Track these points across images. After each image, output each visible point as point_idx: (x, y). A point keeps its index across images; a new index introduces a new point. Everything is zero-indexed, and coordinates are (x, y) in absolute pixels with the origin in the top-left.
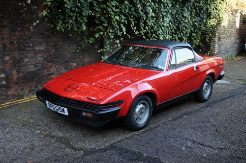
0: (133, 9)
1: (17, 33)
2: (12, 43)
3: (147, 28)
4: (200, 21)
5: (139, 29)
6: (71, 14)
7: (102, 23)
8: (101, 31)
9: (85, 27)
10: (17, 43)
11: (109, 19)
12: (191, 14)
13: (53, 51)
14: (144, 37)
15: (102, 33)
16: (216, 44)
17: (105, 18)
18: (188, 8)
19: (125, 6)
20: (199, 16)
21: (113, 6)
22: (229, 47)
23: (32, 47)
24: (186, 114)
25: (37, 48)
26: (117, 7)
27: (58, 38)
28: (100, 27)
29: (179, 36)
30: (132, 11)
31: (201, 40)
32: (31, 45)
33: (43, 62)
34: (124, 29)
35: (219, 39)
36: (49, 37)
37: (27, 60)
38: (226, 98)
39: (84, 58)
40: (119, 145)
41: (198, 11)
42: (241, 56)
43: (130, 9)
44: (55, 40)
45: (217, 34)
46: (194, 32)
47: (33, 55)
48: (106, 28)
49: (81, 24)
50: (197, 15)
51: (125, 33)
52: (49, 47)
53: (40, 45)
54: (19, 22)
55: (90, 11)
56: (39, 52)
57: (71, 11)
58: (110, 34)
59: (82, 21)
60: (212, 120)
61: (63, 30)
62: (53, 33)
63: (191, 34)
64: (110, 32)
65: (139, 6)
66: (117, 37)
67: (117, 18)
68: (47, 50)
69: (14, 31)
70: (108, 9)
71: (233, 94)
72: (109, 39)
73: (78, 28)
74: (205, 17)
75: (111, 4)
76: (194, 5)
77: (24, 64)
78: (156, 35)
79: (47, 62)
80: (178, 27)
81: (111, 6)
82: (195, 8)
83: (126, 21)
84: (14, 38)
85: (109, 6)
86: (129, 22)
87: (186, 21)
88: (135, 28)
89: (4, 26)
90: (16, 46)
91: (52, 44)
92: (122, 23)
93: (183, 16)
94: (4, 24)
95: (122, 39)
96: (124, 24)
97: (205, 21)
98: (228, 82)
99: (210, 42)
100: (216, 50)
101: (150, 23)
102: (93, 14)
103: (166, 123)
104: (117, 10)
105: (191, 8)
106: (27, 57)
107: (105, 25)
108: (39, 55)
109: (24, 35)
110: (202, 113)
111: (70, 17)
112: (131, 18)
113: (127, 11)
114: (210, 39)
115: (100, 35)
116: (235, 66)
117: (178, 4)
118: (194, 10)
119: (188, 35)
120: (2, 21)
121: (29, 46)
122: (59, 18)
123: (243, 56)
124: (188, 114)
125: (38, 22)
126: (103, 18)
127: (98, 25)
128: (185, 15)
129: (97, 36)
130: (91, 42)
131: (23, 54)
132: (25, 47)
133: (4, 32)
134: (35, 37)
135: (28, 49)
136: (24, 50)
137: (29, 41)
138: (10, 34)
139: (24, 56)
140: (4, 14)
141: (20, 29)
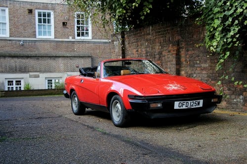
1: (190, 53)
2: (186, 60)
23: (199, 64)
25: (203, 65)
32: (198, 62)
33: (207, 79)
47: (199, 72)
52: (213, 65)
53: (205, 62)
54: (191, 42)
56: (205, 69)
68: (211, 68)
69: (188, 51)
79: (210, 80)
84: (188, 56)
89: (182, 48)
90: (188, 63)
91: (216, 61)
106: (195, 73)
108: (204, 72)
109: (194, 54)
131: (193, 70)
132: (194, 64)
133: (182, 52)
134: (201, 55)
135: (196, 65)
136: (193, 66)
137: (197, 58)
138: (185, 53)
139: (193, 72)
140: (183, 39)
141: (191, 49)
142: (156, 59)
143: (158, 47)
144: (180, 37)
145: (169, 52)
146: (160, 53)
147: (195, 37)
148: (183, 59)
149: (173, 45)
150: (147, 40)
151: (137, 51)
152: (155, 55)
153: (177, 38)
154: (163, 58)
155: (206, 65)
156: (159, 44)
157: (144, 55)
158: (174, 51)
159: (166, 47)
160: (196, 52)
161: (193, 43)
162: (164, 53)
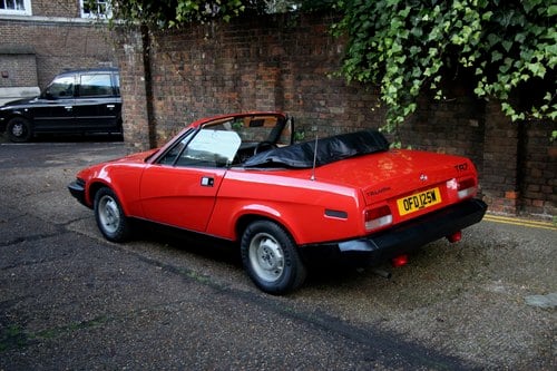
1: (304, 83)
2: (295, 98)
10: (303, 99)
13: (360, 118)
23: (324, 107)
25: (332, 110)
32: (323, 103)
37: (315, 128)
39: (434, 145)
47: (325, 121)
52: (354, 111)
53: (339, 104)
54: (307, 64)
56: (337, 117)
68: (351, 116)
69: (299, 79)
77: (310, 133)
84: (299, 90)
89: (288, 72)
90: (301, 102)
91: (360, 105)
106: (315, 124)
108: (336, 123)
109: (312, 86)
121: (319, 105)
131: (311, 117)
132: (314, 106)
133: (287, 81)
134: (329, 90)
135: (318, 109)
136: (312, 110)
137: (320, 96)
138: (294, 83)
139: (311, 122)
140: (289, 54)
141: (307, 76)
142: (227, 88)
143: (230, 65)
144: (281, 51)
145: (259, 77)
146: (236, 79)
147: (315, 53)
148: (288, 95)
149: (267, 65)
150: (205, 49)
151: (182, 68)
152: (223, 80)
153: (276, 51)
154: (244, 89)
155: (340, 111)
156: (234, 60)
157: (197, 78)
158: (270, 77)
159: (249, 66)
160: (318, 83)
161: (310, 66)
162: (245, 78)
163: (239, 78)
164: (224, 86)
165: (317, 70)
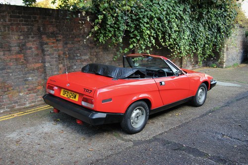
0: (160, 25)
1: (69, 46)
2: (64, 54)
3: (171, 40)
4: (212, 34)
5: (164, 41)
6: (111, 29)
7: (135, 36)
8: (134, 43)
9: (121, 40)
10: (68, 54)
11: (141, 33)
12: (205, 28)
13: (95, 59)
14: (169, 48)
15: (135, 45)
16: (225, 54)
17: (138, 32)
18: (202, 24)
19: (154, 22)
20: (211, 30)
21: (145, 22)
22: (235, 56)
24: (210, 112)
25: (83, 57)
26: (147, 23)
27: (100, 49)
28: (134, 40)
29: (196, 47)
30: (159, 26)
31: (213, 50)
32: (79, 55)
34: (154, 41)
35: (227, 49)
36: (93, 48)
37: (75, 67)
38: (241, 99)
40: (160, 137)
41: (210, 26)
42: (244, 63)
43: (158, 24)
44: (97, 50)
45: (225, 45)
46: (207, 44)
47: (80, 63)
48: (138, 41)
49: (118, 37)
50: (210, 29)
51: (154, 45)
52: (92, 56)
53: (85, 54)
54: (71, 36)
55: (126, 27)
56: (85, 60)
57: (111, 27)
58: (142, 45)
59: (119, 35)
60: (233, 117)
61: (104, 42)
62: (95, 45)
63: (204, 46)
64: (141, 43)
65: (165, 22)
66: (147, 48)
67: (148, 32)
68: (91, 59)
69: (66, 44)
70: (141, 25)
71: (246, 95)
72: (142, 49)
73: (116, 40)
74: (216, 31)
75: (143, 20)
76: (207, 21)
77: (73, 70)
78: (178, 46)
80: (195, 40)
81: (143, 22)
82: (208, 24)
83: (155, 35)
84: (66, 49)
85: (141, 23)
86: (158, 35)
87: (201, 34)
88: (162, 40)
89: (60, 40)
90: (68, 56)
91: (95, 54)
92: (152, 36)
93: (199, 30)
94: (59, 38)
95: (151, 49)
96: (153, 37)
97: (215, 34)
98: (239, 86)
99: (220, 51)
100: (225, 59)
101: (174, 36)
102: (128, 29)
103: (195, 119)
104: (148, 26)
105: (205, 24)
106: (75, 65)
107: (138, 38)
108: (84, 63)
109: (74, 47)
110: (224, 111)
111: (110, 31)
112: (159, 32)
113: (156, 26)
114: (220, 49)
115: (134, 46)
116: (241, 72)
117: (194, 20)
118: (207, 25)
119: (202, 46)
120: (58, 36)
121: (77, 56)
122: (101, 33)
123: (246, 63)
124: (213, 111)
125: (90, 36)
126: (136, 32)
127: (132, 38)
128: (200, 29)
129: (131, 47)
130: (126, 52)
131: (73, 62)
132: (74, 56)
133: (59, 45)
134: (82, 49)
135: (76, 58)
136: (73, 59)
137: (77, 52)
138: (63, 46)
139: (73, 64)
140: (60, 31)
141: (71, 42)
144: (55, 29)
147: (74, 31)
148: (60, 52)
149: (48, 37)
153: (52, 29)
154: (28, 51)
155: (87, 57)
159: (33, 37)
160: (76, 45)
161: (72, 37)
162: (29, 45)
163: (24, 45)
164: (9, 51)
165: (76, 39)
